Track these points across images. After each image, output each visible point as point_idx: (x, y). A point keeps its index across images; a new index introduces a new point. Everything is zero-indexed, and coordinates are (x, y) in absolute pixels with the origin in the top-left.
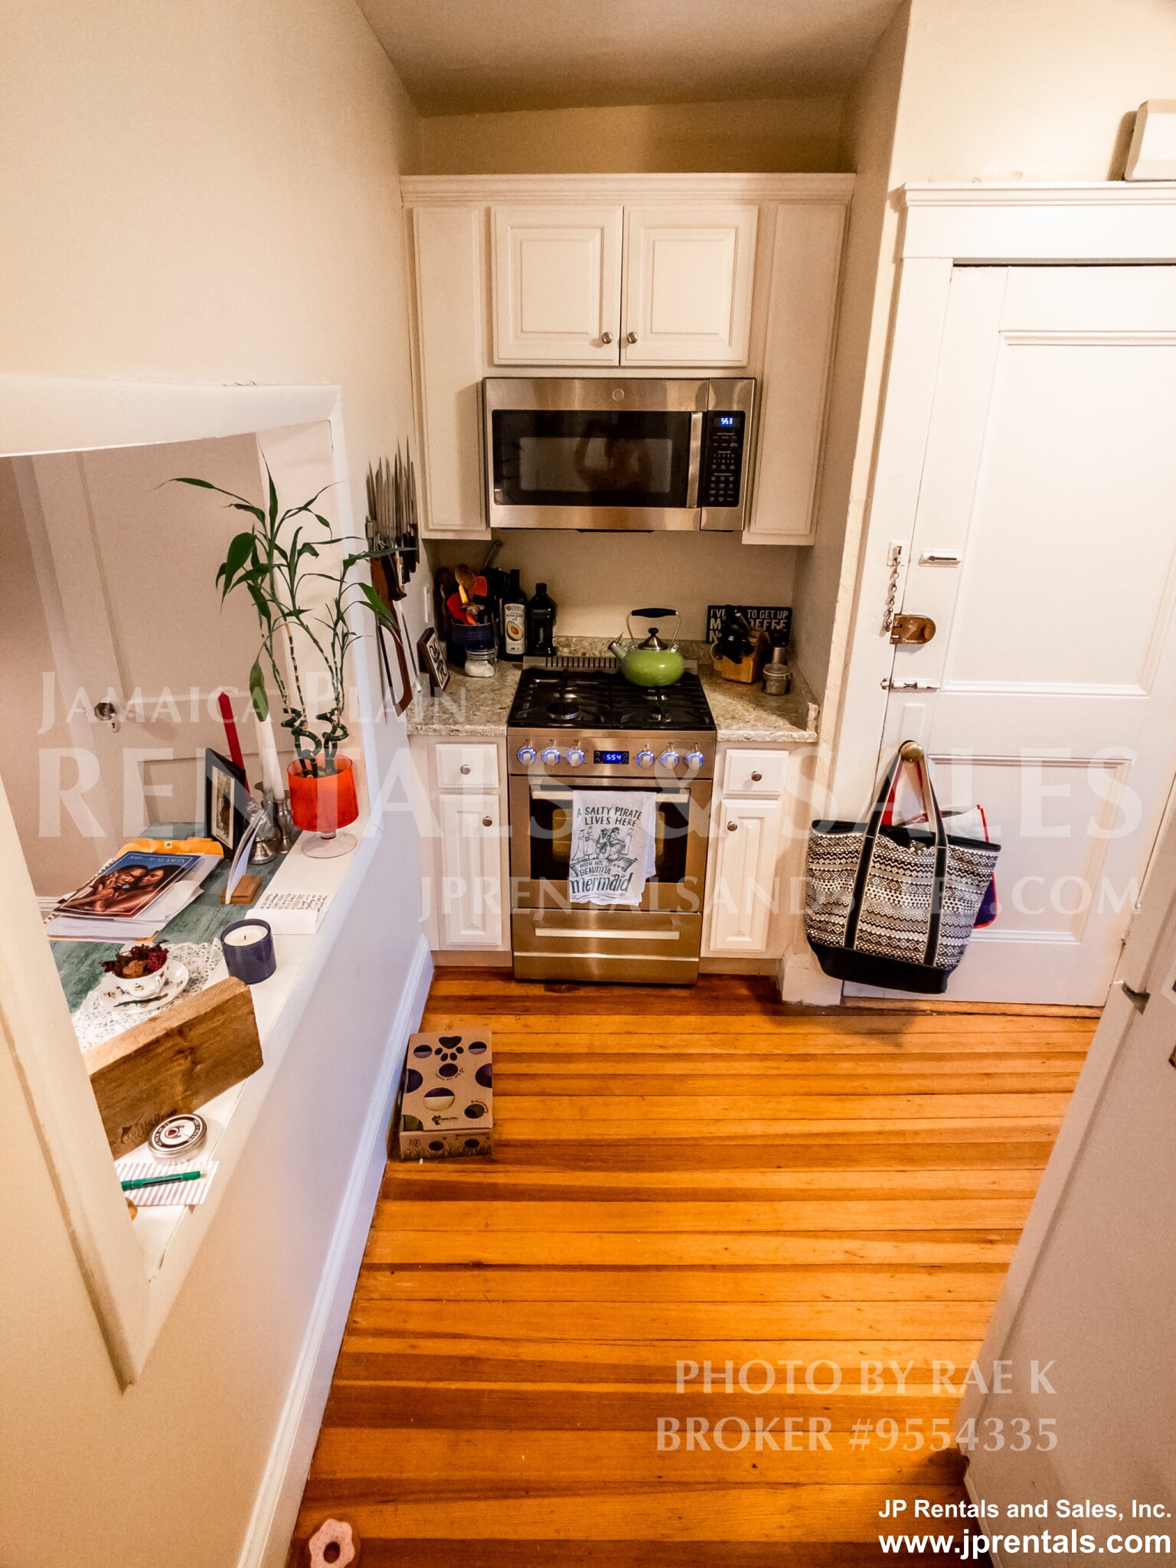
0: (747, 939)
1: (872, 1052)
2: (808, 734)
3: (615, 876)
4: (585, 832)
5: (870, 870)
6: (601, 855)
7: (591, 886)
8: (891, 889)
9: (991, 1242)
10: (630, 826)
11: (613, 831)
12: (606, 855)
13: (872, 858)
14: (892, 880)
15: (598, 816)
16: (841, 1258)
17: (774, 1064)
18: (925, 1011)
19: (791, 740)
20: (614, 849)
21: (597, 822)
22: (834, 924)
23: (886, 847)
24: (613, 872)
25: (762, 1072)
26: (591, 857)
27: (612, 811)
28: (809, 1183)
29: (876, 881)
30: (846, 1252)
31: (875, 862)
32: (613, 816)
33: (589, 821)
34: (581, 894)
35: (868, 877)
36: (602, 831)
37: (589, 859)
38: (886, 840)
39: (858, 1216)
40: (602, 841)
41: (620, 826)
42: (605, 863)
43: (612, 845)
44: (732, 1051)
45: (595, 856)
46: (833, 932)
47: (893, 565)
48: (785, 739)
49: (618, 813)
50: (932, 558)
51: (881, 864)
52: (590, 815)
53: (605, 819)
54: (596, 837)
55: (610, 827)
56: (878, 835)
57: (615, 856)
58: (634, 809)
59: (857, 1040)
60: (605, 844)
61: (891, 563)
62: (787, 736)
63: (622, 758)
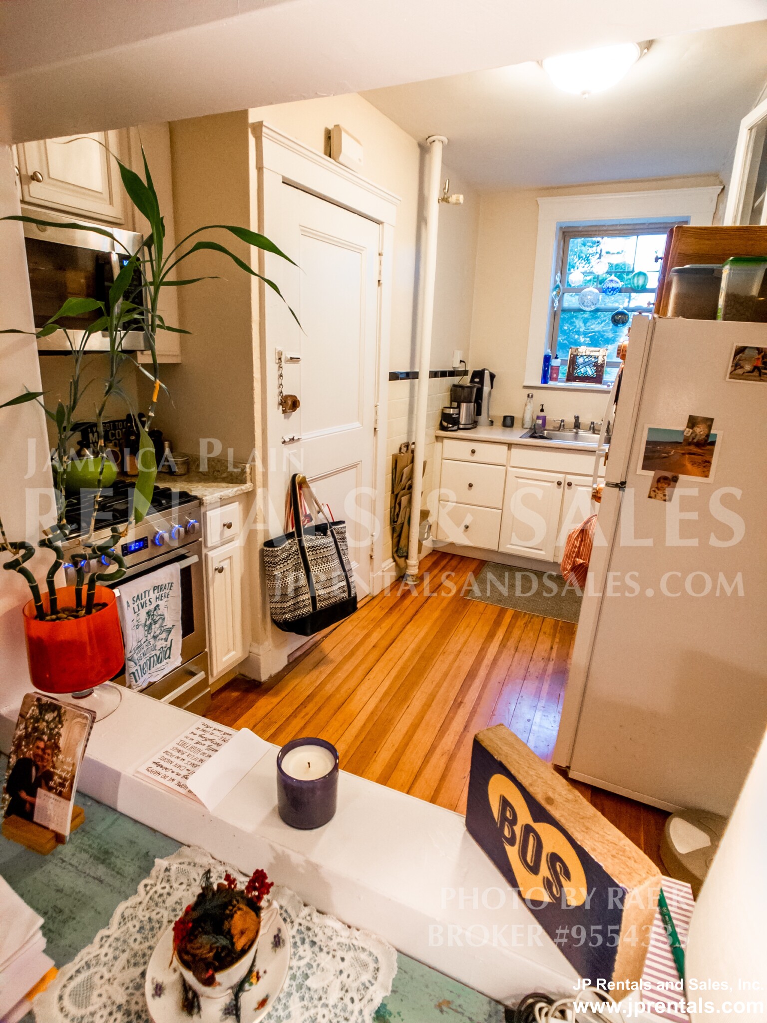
0: (233, 653)
1: (328, 673)
2: (247, 486)
3: (160, 650)
4: (135, 621)
5: (309, 558)
6: (149, 635)
7: (146, 669)
8: (324, 562)
9: (461, 702)
10: (166, 599)
11: (155, 610)
12: (152, 634)
13: (307, 550)
14: (323, 557)
15: (142, 601)
16: (444, 760)
17: (303, 714)
18: (320, 640)
19: (242, 492)
20: (157, 625)
21: (143, 607)
22: (303, 601)
23: (311, 540)
24: (158, 647)
25: (303, 722)
26: (142, 642)
27: (151, 592)
28: (393, 745)
29: (314, 562)
30: (442, 755)
31: (308, 552)
32: (153, 596)
33: (136, 610)
34: (142, 679)
35: (309, 562)
36: (147, 613)
37: (141, 645)
38: (309, 537)
39: (424, 738)
40: (148, 623)
41: (159, 602)
42: (152, 641)
43: (156, 622)
44: (277, 726)
45: (144, 640)
46: (305, 606)
47: (279, 363)
48: (239, 492)
49: (156, 591)
50: (291, 358)
51: (312, 551)
52: (136, 604)
53: (148, 602)
54: (143, 622)
55: (152, 607)
56: (303, 535)
57: (158, 632)
58: (167, 582)
59: (315, 673)
60: (151, 624)
61: (277, 362)
62: (239, 490)
63: (144, 544)
